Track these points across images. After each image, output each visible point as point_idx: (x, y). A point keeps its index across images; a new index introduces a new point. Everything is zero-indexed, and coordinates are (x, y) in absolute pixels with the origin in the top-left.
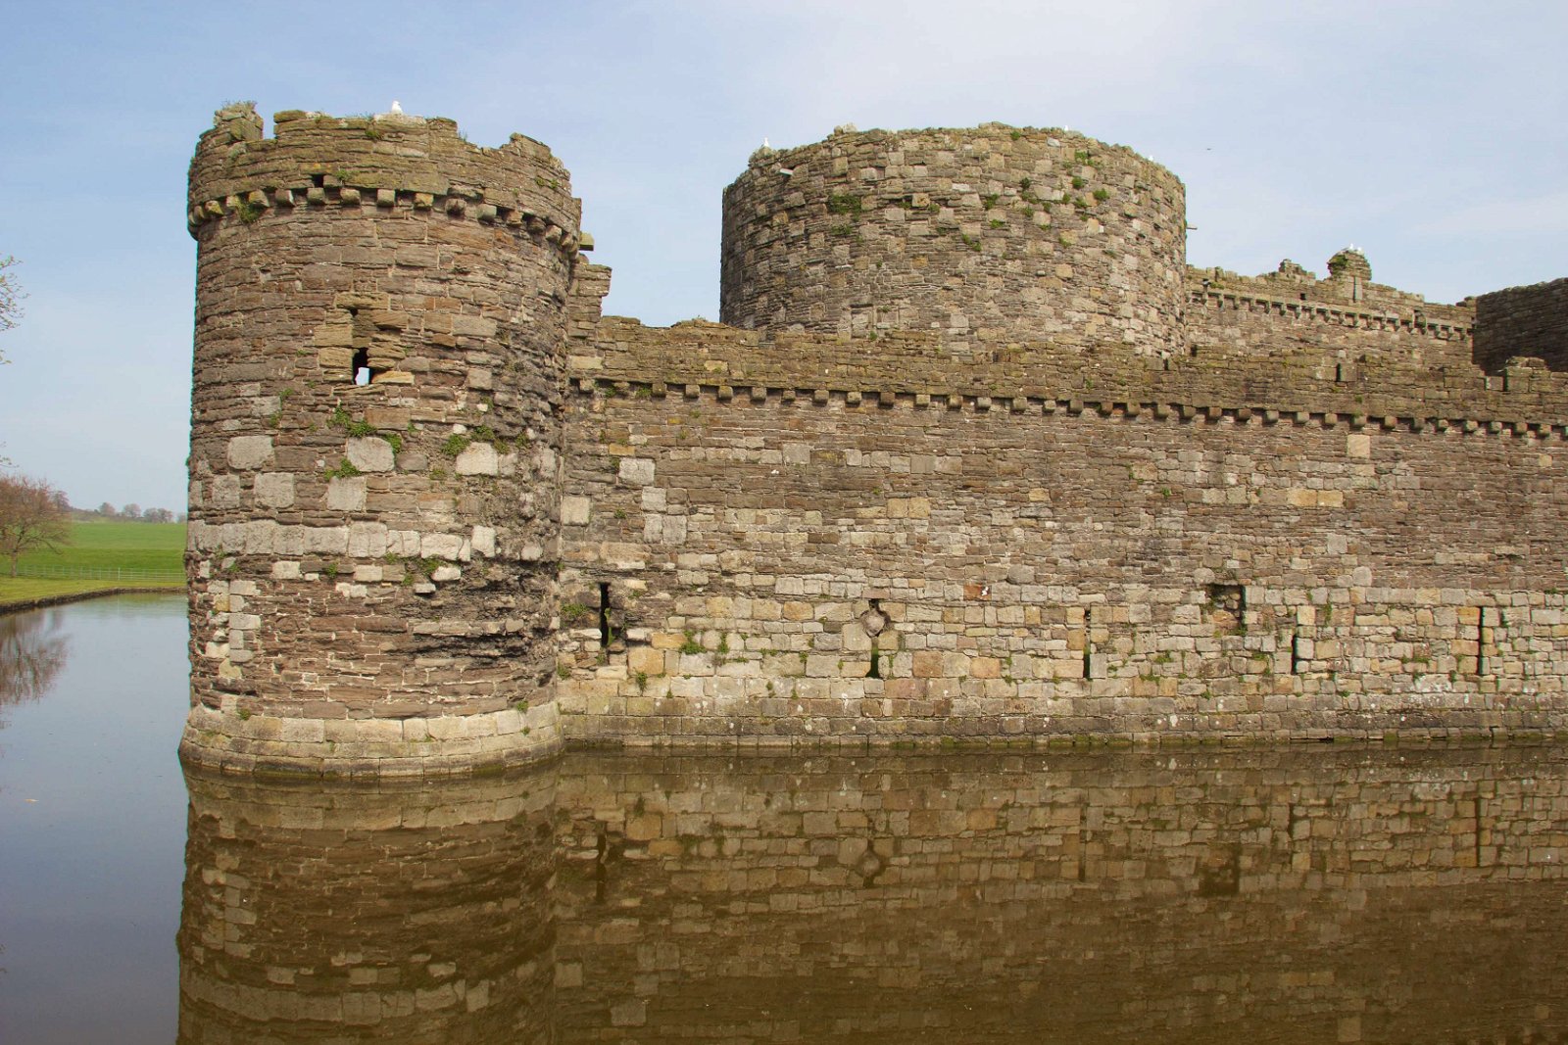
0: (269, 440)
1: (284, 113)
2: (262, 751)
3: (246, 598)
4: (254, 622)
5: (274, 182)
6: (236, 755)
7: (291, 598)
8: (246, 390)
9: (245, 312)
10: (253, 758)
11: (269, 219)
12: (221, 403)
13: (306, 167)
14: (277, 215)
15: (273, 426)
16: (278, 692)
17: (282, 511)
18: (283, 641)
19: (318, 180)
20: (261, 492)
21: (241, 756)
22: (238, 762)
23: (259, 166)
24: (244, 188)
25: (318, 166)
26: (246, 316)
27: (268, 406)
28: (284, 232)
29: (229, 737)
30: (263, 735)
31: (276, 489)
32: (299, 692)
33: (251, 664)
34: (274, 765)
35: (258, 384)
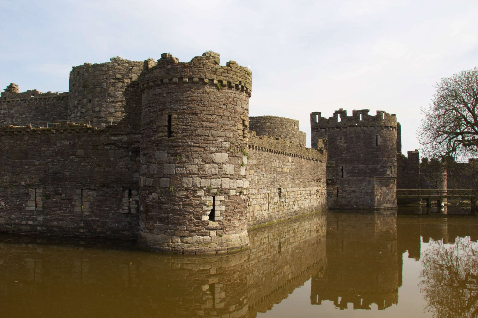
0: (227, 155)
1: (233, 61)
2: (228, 245)
3: (221, 201)
4: (223, 208)
5: (231, 80)
6: (221, 248)
7: (234, 200)
8: (220, 139)
9: (217, 115)
10: (226, 248)
11: (225, 90)
12: (209, 142)
13: (238, 78)
14: (228, 89)
15: (229, 151)
16: (230, 228)
17: (231, 175)
18: (231, 213)
19: (240, 82)
20: (226, 170)
21: (222, 248)
22: (222, 250)
23: (226, 74)
24: (221, 79)
25: (241, 79)
26: (218, 117)
27: (227, 145)
28: (230, 95)
29: (216, 243)
30: (227, 240)
31: (229, 169)
32: (234, 227)
33: (222, 220)
34: (232, 248)
35: (223, 138)
